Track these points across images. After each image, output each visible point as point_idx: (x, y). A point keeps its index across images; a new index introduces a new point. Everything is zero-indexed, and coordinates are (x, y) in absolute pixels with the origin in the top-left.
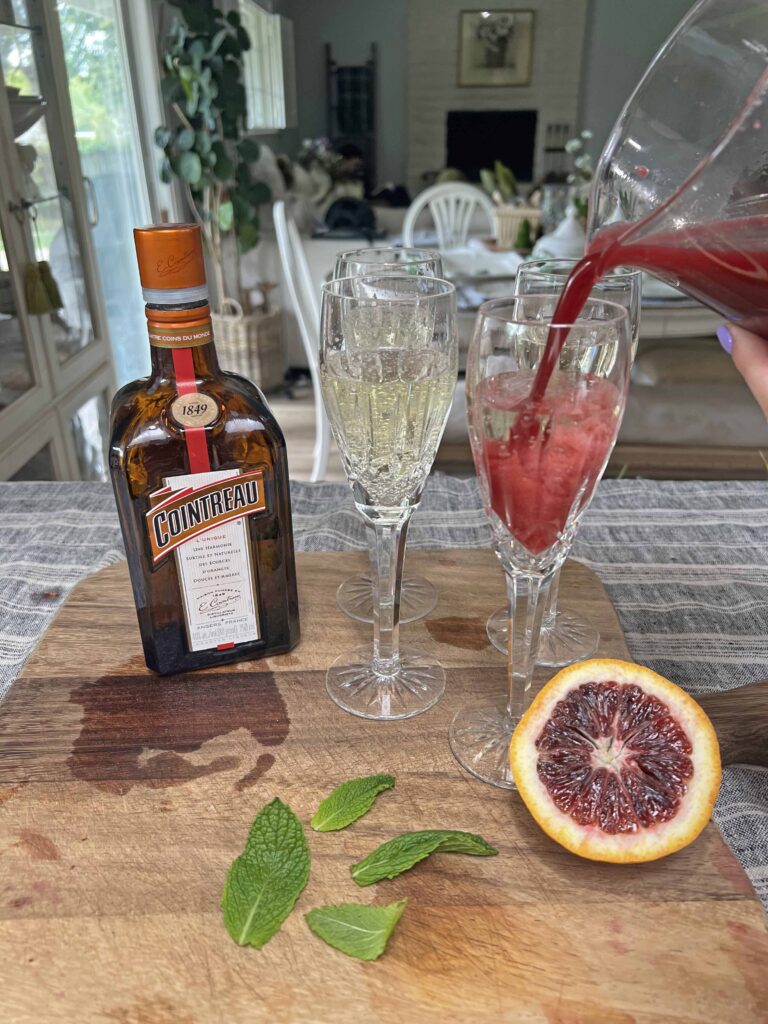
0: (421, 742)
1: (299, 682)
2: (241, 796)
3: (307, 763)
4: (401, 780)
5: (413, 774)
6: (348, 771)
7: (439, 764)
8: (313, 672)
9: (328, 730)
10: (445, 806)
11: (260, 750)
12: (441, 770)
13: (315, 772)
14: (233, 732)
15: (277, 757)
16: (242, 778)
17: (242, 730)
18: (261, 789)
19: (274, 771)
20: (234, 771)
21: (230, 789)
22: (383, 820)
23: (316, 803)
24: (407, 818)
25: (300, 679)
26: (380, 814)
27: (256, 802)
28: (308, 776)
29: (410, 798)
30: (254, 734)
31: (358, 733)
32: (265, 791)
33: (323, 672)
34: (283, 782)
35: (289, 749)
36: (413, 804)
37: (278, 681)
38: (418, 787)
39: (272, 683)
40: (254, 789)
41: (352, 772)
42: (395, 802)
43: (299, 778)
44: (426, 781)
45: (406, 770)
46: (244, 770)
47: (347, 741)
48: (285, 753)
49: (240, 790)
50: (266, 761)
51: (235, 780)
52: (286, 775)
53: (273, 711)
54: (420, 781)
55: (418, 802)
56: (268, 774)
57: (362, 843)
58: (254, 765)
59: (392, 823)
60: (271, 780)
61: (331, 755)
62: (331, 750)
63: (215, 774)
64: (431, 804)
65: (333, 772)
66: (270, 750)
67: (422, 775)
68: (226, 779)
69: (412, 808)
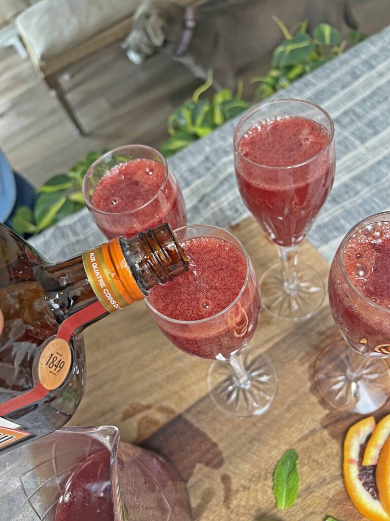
0: (288, 415)
1: (199, 412)
2: (232, 512)
3: (246, 467)
4: (298, 449)
5: (300, 440)
6: (269, 460)
7: (307, 425)
8: (201, 400)
9: (239, 437)
10: (329, 451)
11: (217, 474)
12: (311, 428)
13: (255, 471)
14: (195, 471)
15: (230, 473)
16: (223, 499)
17: (199, 466)
18: (238, 500)
19: (235, 484)
20: (216, 497)
21: (223, 510)
22: (308, 481)
23: (270, 491)
24: (317, 471)
25: (199, 409)
26: (304, 478)
27: (242, 510)
28: (254, 476)
29: (310, 457)
30: (207, 464)
31: (255, 430)
32: (241, 500)
33: (207, 396)
34: (245, 488)
35: (231, 463)
36: (314, 461)
37: (189, 417)
38: (308, 447)
39: (186, 423)
40: (235, 502)
41: (272, 458)
42: (305, 465)
43: (251, 480)
44: (309, 440)
45: (295, 440)
46: (220, 493)
47: (254, 439)
48: (231, 468)
49: (229, 508)
50: (226, 479)
51: (222, 503)
52: (243, 482)
53: (202, 442)
54: (306, 442)
55: (315, 457)
56: (234, 487)
57: (309, 502)
58: (222, 486)
59: (313, 480)
60: (238, 491)
61: (254, 454)
62: (252, 451)
63: (209, 505)
64: (322, 455)
65: (263, 465)
66: (222, 470)
67: (305, 438)
68: (217, 505)
69: (315, 463)
